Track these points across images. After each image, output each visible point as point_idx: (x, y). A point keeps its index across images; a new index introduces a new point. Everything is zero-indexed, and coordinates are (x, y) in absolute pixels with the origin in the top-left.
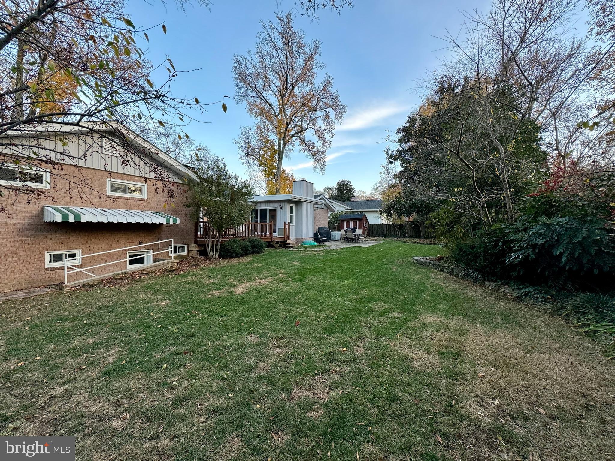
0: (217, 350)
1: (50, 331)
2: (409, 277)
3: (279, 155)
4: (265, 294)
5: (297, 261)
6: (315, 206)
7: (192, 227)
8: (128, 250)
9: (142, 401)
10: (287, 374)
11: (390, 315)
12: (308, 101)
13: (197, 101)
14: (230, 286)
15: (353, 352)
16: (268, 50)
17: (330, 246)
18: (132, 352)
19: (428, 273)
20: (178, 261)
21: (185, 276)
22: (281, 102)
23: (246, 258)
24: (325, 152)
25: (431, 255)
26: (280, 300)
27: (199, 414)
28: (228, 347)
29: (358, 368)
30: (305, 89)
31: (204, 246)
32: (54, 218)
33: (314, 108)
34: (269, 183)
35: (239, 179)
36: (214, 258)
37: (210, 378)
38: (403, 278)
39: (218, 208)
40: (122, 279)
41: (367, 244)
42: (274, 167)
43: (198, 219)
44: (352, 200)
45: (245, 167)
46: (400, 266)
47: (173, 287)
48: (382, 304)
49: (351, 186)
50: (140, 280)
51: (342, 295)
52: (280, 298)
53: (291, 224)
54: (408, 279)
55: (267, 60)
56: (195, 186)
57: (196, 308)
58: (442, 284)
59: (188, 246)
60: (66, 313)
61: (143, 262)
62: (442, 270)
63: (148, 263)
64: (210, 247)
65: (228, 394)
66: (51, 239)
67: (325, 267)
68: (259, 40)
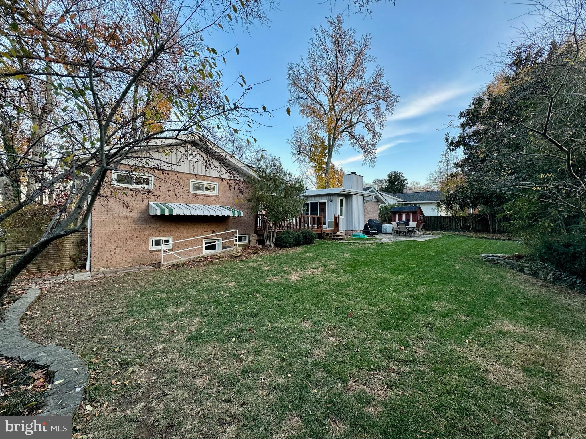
0: (276, 331)
1: (153, 299)
2: (477, 276)
3: (329, 151)
4: (317, 283)
5: (347, 253)
6: (365, 199)
7: (252, 219)
8: (204, 238)
9: (218, 367)
10: (342, 365)
11: (455, 317)
12: (358, 96)
13: (264, 108)
14: (285, 273)
15: (412, 352)
16: (319, 53)
17: (381, 239)
18: (209, 324)
19: (502, 273)
20: (241, 248)
21: (248, 262)
22: (331, 100)
23: (298, 248)
24: (375, 144)
25: (505, 252)
26: (333, 290)
27: (262, 387)
28: (285, 329)
29: (420, 370)
30: (355, 85)
31: (263, 236)
32: (156, 212)
33: (364, 102)
34: (319, 178)
35: (293, 175)
36: (271, 247)
37: (271, 357)
38: (469, 277)
39: (275, 202)
40: (200, 262)
41: (422, 238)
42: (323, 163)
43: (258, 212)
44: (405, 191)
45: (297, 164)
46: (464, 263)
47: (238, 271)
48: (443, 303)
49: (403, 177)
50: (213, 263)
51: (396, 290)
52: (332, 288)
53: (340, 217)
54: (476, 278)
55: (318, 63)
56: (255, 183)
57: (257, 291)
58: (522, 286)
59: (250, 236)
60: (163, 287)
61: (215, 249)
62: (522, 270)
63: (218, 250)
64: (268, 238)
65: (287, 373)
66: (153, 228)
67: (376, 260)
68: (310, 46)
